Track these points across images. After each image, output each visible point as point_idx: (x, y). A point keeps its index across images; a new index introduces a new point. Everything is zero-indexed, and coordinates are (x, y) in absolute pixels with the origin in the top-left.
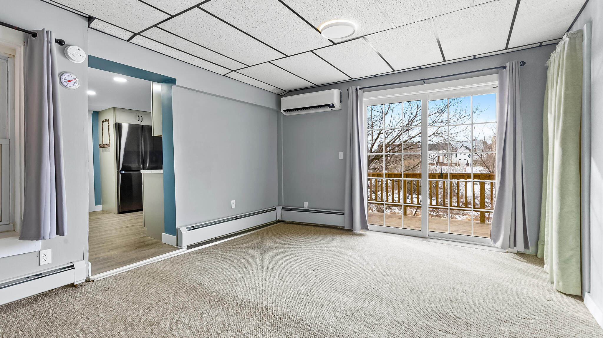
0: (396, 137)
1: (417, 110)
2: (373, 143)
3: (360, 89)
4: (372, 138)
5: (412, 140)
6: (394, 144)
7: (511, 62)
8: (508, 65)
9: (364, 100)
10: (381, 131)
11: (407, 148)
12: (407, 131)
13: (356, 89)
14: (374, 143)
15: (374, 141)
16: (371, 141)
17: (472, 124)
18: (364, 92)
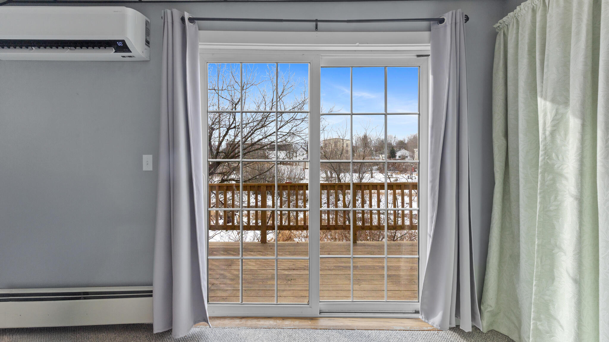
0: (248, 134)
1: (272, 104)
2: (220, 140)
3: (191, 20)
4: (220, 134)
5: (268, 138)
6: (246, 142)
7: (454, 11)
8: (447, 17)
9: (200, 47)
10: (230, 125)
11: (261, 148)
12: (261, 128)
13: (183, 19)
14: (222, 140)
15: (221, 138)
16: (218, 138)
17: (386, 115)
18: (199, 30)
